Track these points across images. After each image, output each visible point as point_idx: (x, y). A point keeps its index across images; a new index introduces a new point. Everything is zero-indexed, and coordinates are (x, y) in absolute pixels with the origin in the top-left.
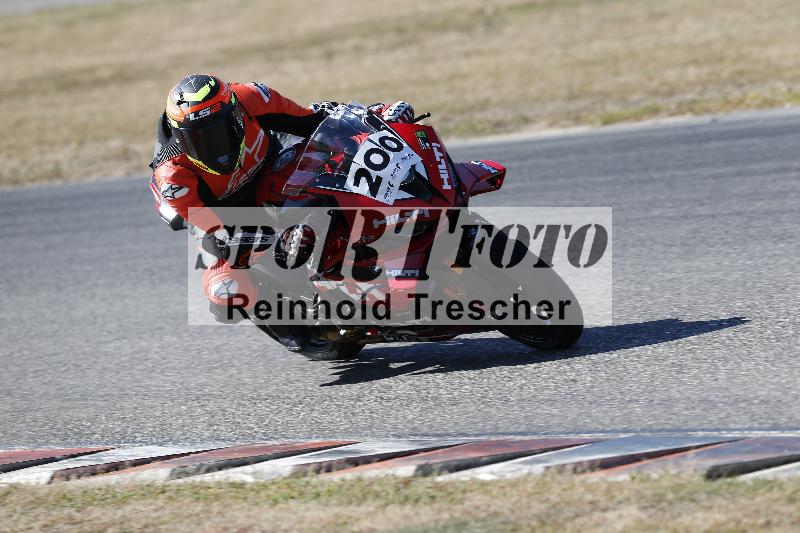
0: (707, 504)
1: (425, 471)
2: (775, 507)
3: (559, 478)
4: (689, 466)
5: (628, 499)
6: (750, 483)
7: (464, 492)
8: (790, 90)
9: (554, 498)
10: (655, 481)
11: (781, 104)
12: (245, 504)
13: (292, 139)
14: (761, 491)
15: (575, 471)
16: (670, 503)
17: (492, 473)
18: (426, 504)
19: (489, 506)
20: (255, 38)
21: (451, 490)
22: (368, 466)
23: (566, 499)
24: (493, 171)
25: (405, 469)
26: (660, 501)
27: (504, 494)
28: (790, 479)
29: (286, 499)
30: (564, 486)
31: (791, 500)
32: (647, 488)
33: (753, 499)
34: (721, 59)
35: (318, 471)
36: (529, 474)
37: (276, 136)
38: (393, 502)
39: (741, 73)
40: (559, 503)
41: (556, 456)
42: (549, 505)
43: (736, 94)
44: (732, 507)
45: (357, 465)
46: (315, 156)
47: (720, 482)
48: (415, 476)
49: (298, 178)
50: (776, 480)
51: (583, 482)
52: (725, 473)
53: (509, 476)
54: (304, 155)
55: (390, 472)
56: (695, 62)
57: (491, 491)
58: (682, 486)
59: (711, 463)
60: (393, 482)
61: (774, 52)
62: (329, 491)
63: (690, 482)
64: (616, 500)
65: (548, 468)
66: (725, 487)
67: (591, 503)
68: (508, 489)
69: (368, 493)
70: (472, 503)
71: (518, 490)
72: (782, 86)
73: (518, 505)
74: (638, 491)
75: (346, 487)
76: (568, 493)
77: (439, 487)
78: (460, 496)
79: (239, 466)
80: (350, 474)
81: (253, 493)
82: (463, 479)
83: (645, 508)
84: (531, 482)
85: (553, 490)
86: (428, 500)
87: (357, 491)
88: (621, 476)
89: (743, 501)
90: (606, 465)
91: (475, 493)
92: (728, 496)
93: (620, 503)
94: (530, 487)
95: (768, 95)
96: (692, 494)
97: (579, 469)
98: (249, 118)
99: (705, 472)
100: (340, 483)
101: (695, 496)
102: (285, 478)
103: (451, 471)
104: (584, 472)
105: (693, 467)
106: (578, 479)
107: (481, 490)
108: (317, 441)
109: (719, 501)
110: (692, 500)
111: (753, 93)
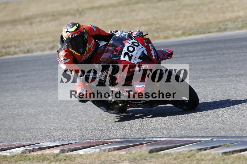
0: (150, 161)
1: (63, 151)
2: (170, 161)
3: (104, 153)
4: (144, 149)
5: (126, 159)
6: (163, 154)
7: (75, 158)
8: (173, 34)
9: (103, 159)
10: (134, 154)
11: (170, 38)
12: (7, 162)
13: (103, 43)
14: (166, 157)
15: (109, 151)
16: (138, 160)
17: (83, 152)
18: (63, 161)
19: (83, 162)
20: (8, 18)
21: (71, 157)
22: (45, 150)
23: (106, 160)
24: (169, 53)
25: (57, 151)
26: (135, 160)
27: (87, 158)
28: (175, 153)
29: (20, 161)
30: (106, 156)
31: (175, 159)
32: (131, 156)
33: (163, 159)
34: (152, 24)
35: (30, 152)
36: (95, 152)
37: (98, 41)
38: (53, 161)
39: (158, 28)
40: (104, 161)
41: (103, 146)
42: (101, 161)
43: (157, 35)
44: (157, 161)
45: (42, 150)
46: (111, 48)
47: (153, 154)
48: (60, 153)
49: (105, 55)
50: (170, 153)
51: (111, 154)
52: (155, 151)
53: (89, 153)
54: (107, 48)
55: (52, 152)
56: (144, 25)
57: (83, 158)
58: (142, 155)
59: (151, 148)
60: (53, 155)
61: (168, 22)
62: (33, 158)
63: (144, 154)
64: (122, 160)
65: (100, 150)
66: (155, 155)
67: (114, 161)
68: (88, 157)
69: (45, 158)
70: (77, 161)
71: (91, 157)
72: (170, 32)
73: (92, 162)
74: (128, 157)
75: (38, 157)
76: (107, 158)
77: (67, 156)
78: (74, 159)
79: (5, 150)
80: (40, 153)
81: (9, 159)
82: (74, 154)
83: (130, 162)
84: (96, 154)
85: (102, 157)
86: (64, 160)
87: (42, 158)
88: (123, 152)
89: (161, 160)
90: (118, 149)
91: (78, 158)
92: (156, 158)
93: (123, 160)
94: (95, 156)
95: (166, 35)
96: (145, 158)
97: (110, 150)
98: (89, 36)
99: (149, 151)
100: (36, 155)
101: (146, 158)
102: (19, 154)
103: (71, 152)
104: (112, 151)
105: (145, 149)
106: (110, 153)
107: (80, 157)
108: (29, 143)
109: (153, 159)
110: (145, 160)
111: (162, 34)
